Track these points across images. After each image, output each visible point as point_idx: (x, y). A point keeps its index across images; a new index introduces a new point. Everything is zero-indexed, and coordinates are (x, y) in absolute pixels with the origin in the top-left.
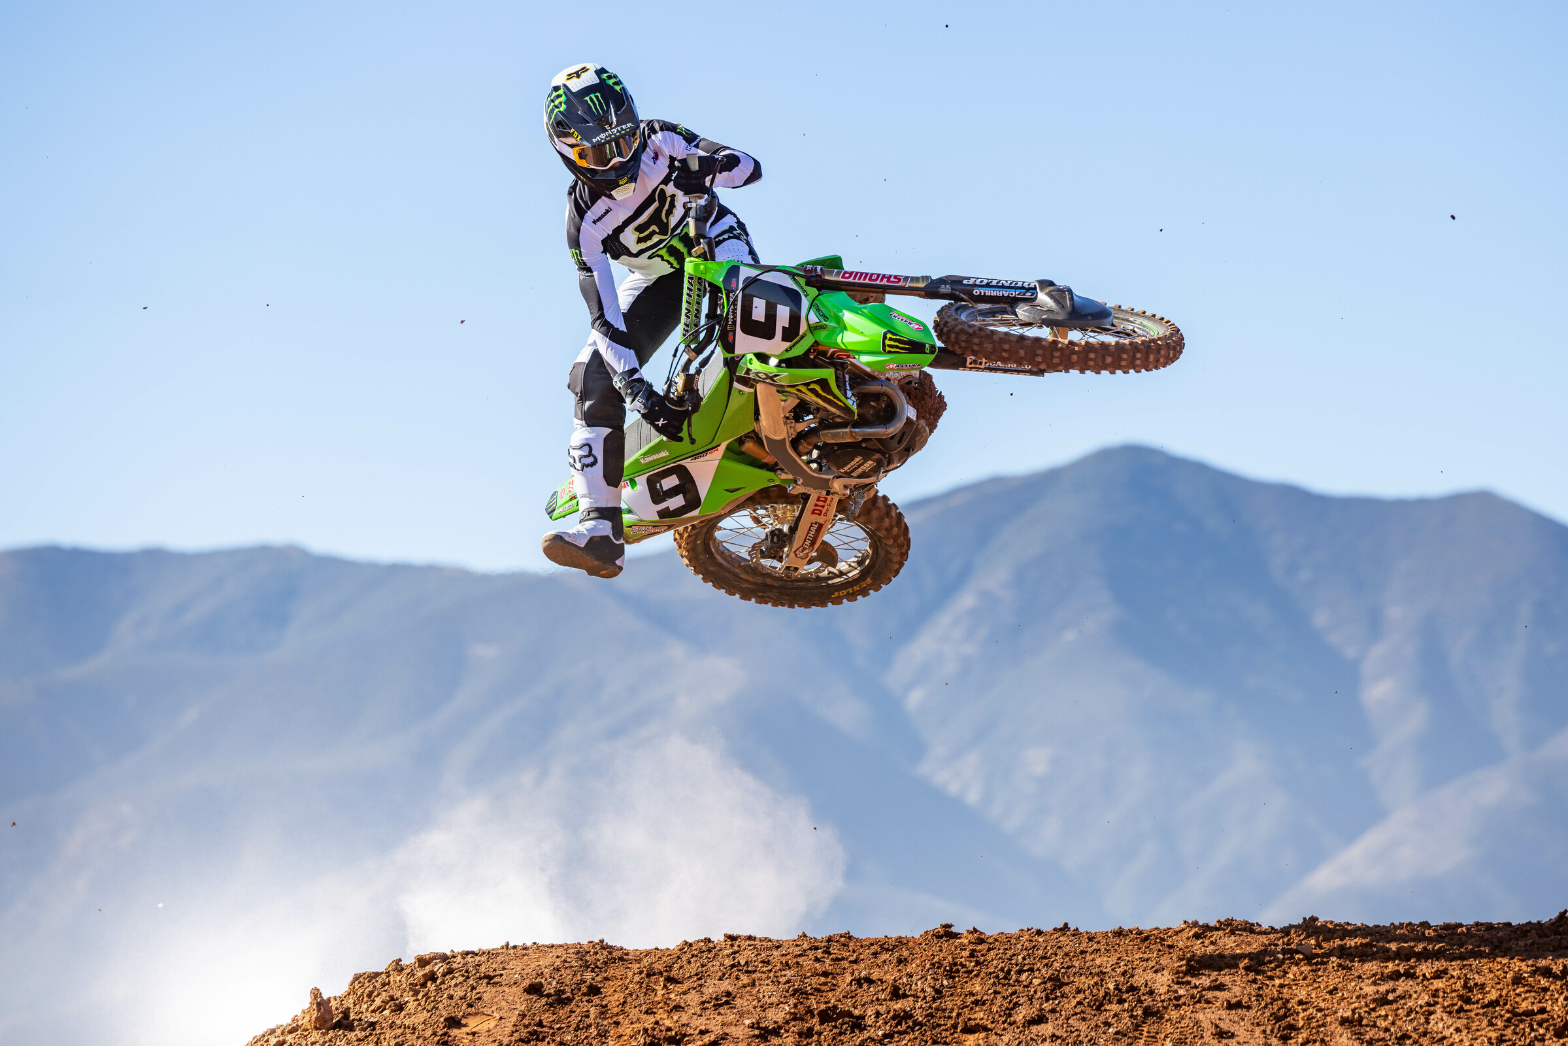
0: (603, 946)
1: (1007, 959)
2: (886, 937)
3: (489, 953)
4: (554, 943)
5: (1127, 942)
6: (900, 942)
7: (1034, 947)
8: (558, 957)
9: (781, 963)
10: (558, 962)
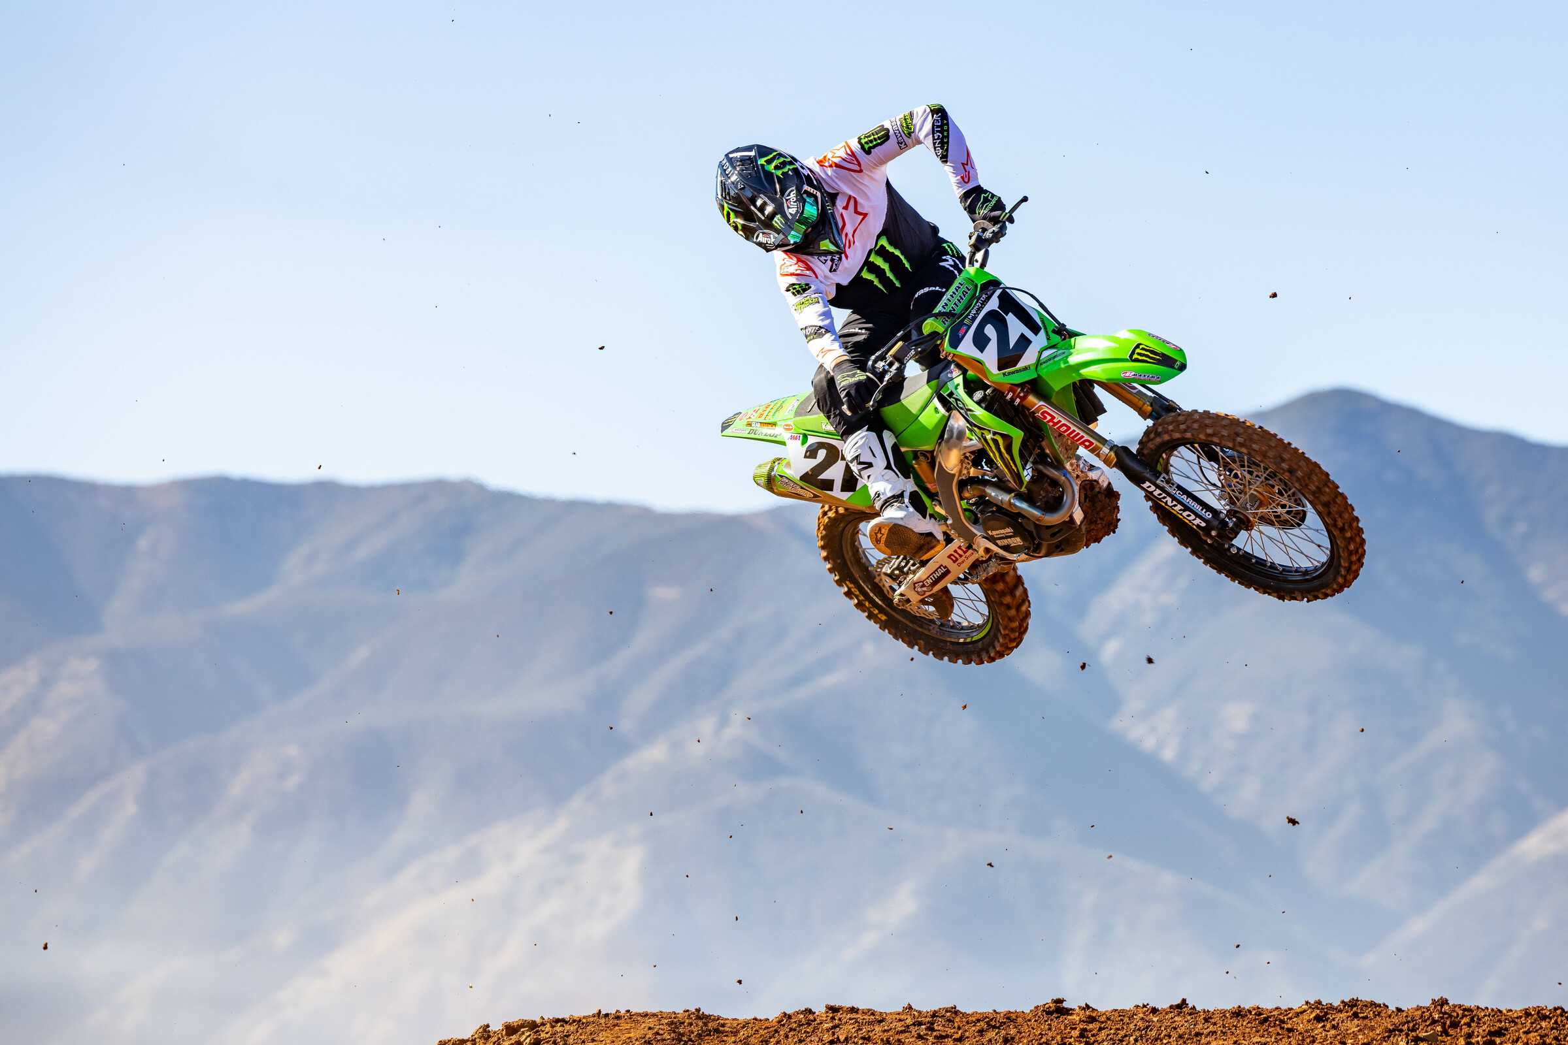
0: (699, 1016)
1: (1119, 1040)
2: (995, 1011)
3: (580, 1021)
4: (649, 1011)
5: (1245, 1024)
6: (1008, 1018)
7: (1147, 1027)
8: (650, 1028)
9: (882, 1040)
10: (650, 1035)
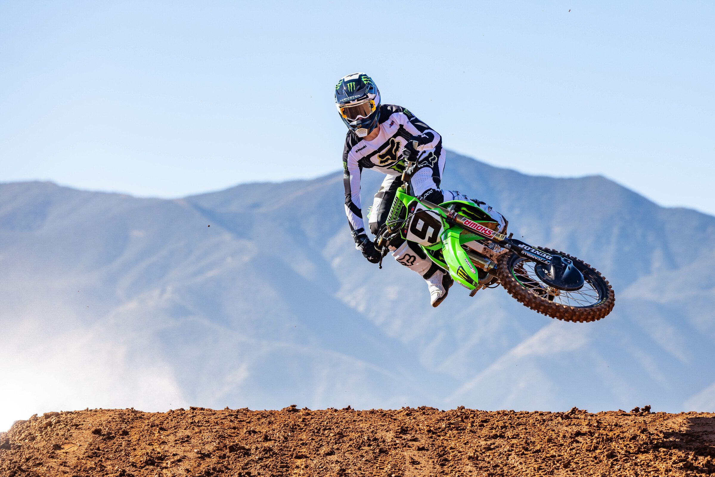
0: (133, 411)
1: (320, 423)
2: (265, 410)
3: (79, 412)
4: (110, 409)
5: (375, 416)
6: (271, 413)
7: (332, 418)
8: (110, 416)
9: (214, 422)
10: (110, 419)
